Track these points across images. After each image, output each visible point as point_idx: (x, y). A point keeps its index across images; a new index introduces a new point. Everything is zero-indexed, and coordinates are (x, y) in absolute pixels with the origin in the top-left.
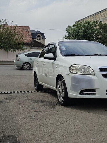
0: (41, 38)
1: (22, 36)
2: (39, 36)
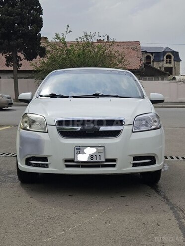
0: (172, 60)
1: (122, 58)
2: (169, 57)
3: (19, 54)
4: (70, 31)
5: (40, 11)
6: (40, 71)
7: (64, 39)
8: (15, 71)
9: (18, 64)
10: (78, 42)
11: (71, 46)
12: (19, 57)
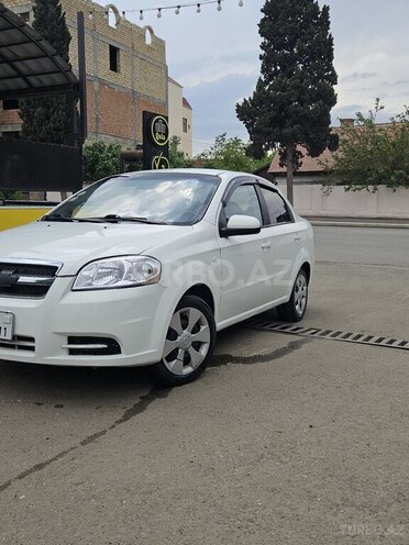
3: (299, 148)
4: (382, 108)
5: (333, 79)
6: (331, 172)
7: (370, 122)
8: (290, 174)
9: (297, 163)
10: (394, 123)
11: (380, 130)
12: (300, 152)
